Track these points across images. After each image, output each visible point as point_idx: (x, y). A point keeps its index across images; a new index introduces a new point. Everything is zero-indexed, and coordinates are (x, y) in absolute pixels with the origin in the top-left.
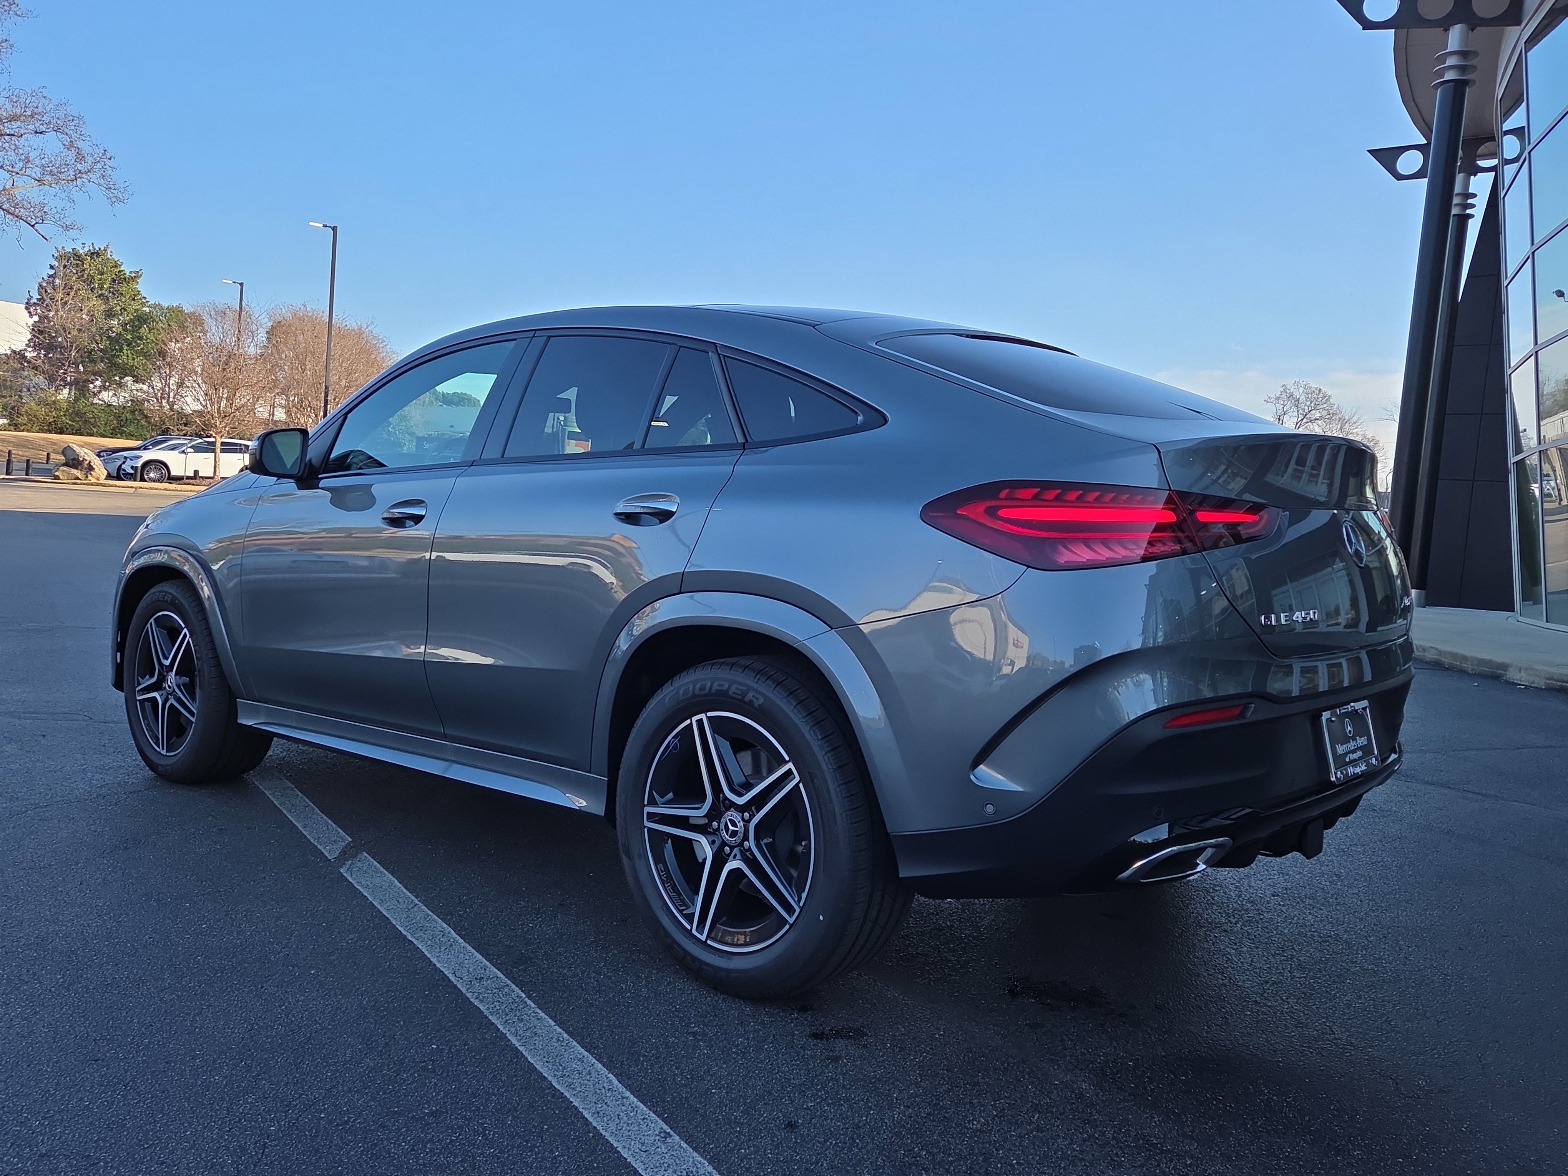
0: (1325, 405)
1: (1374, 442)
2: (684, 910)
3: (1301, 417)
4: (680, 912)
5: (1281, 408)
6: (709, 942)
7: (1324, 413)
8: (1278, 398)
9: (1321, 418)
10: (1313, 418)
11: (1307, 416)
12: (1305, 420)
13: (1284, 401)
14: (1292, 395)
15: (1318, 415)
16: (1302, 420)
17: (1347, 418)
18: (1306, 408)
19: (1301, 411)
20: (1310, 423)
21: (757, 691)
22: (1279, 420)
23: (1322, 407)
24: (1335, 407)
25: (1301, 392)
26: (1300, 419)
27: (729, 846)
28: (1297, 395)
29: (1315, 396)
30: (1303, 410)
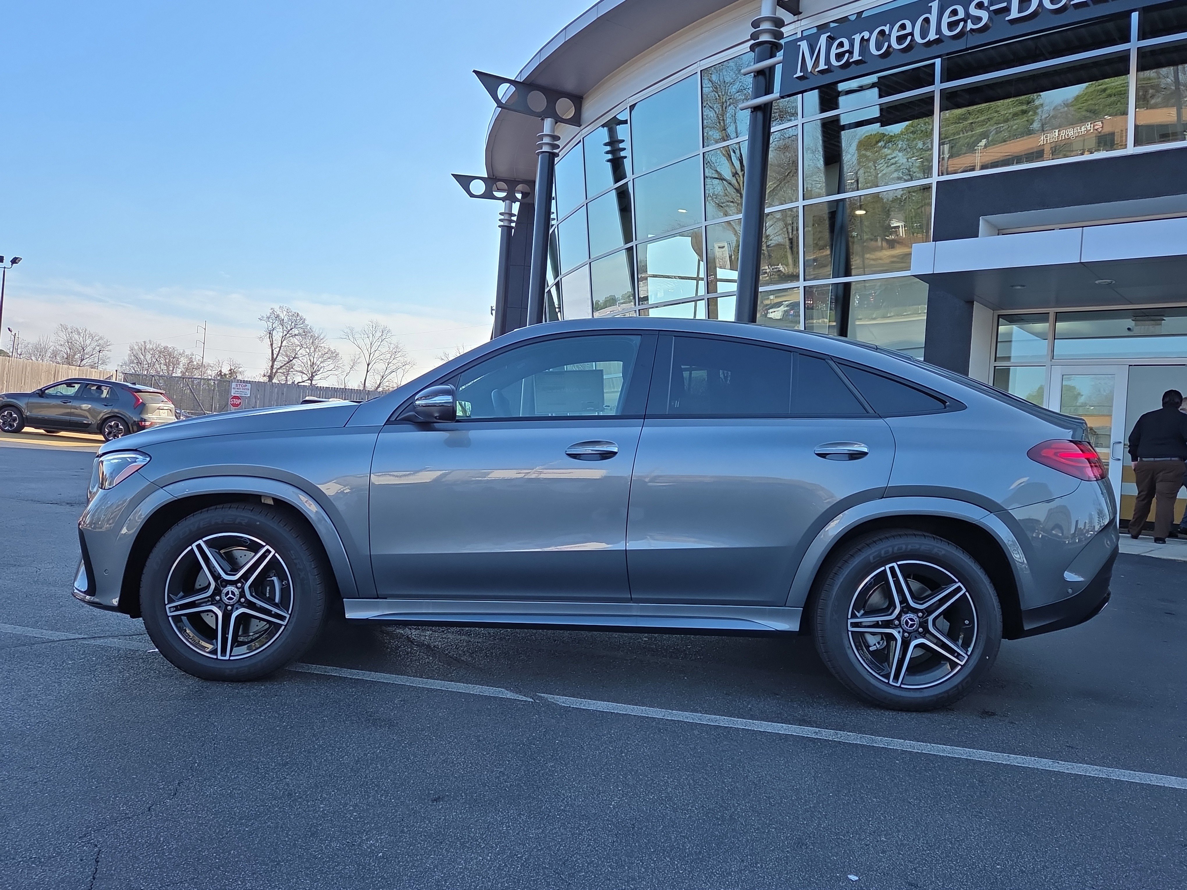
0: (302, 325)
1: (336, 353)
2: (880, 673)
3: (285, 333)
4: (879, 674)
5: (271, 325)
6: (902, 686)
7: (301, 331)
8: (268, 318)
9: (299, 334)
10: (293, 334)
11: (290, 333)
12: (288, 335)
13: (273, 320)
14: (278, 316)
15: (297, 332)
16: (286, 335)
17: (316, 335)
18: (289, 326)
19: (285, 328)
20: (291, 338)
21: (938, 547)
22: (270, 333)
23: (299, 326)
24: (309, 327)
25: (284, 315)
26: (284, 334)
27: (908, 633)
28: (282, 316)
29: (295, 318)
30: (287, 328)
